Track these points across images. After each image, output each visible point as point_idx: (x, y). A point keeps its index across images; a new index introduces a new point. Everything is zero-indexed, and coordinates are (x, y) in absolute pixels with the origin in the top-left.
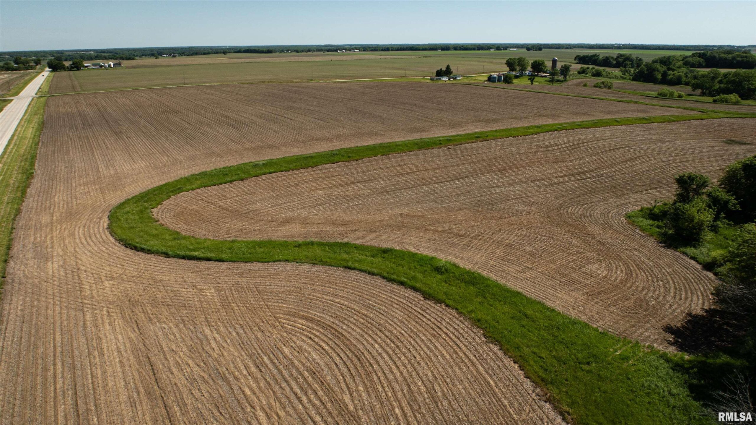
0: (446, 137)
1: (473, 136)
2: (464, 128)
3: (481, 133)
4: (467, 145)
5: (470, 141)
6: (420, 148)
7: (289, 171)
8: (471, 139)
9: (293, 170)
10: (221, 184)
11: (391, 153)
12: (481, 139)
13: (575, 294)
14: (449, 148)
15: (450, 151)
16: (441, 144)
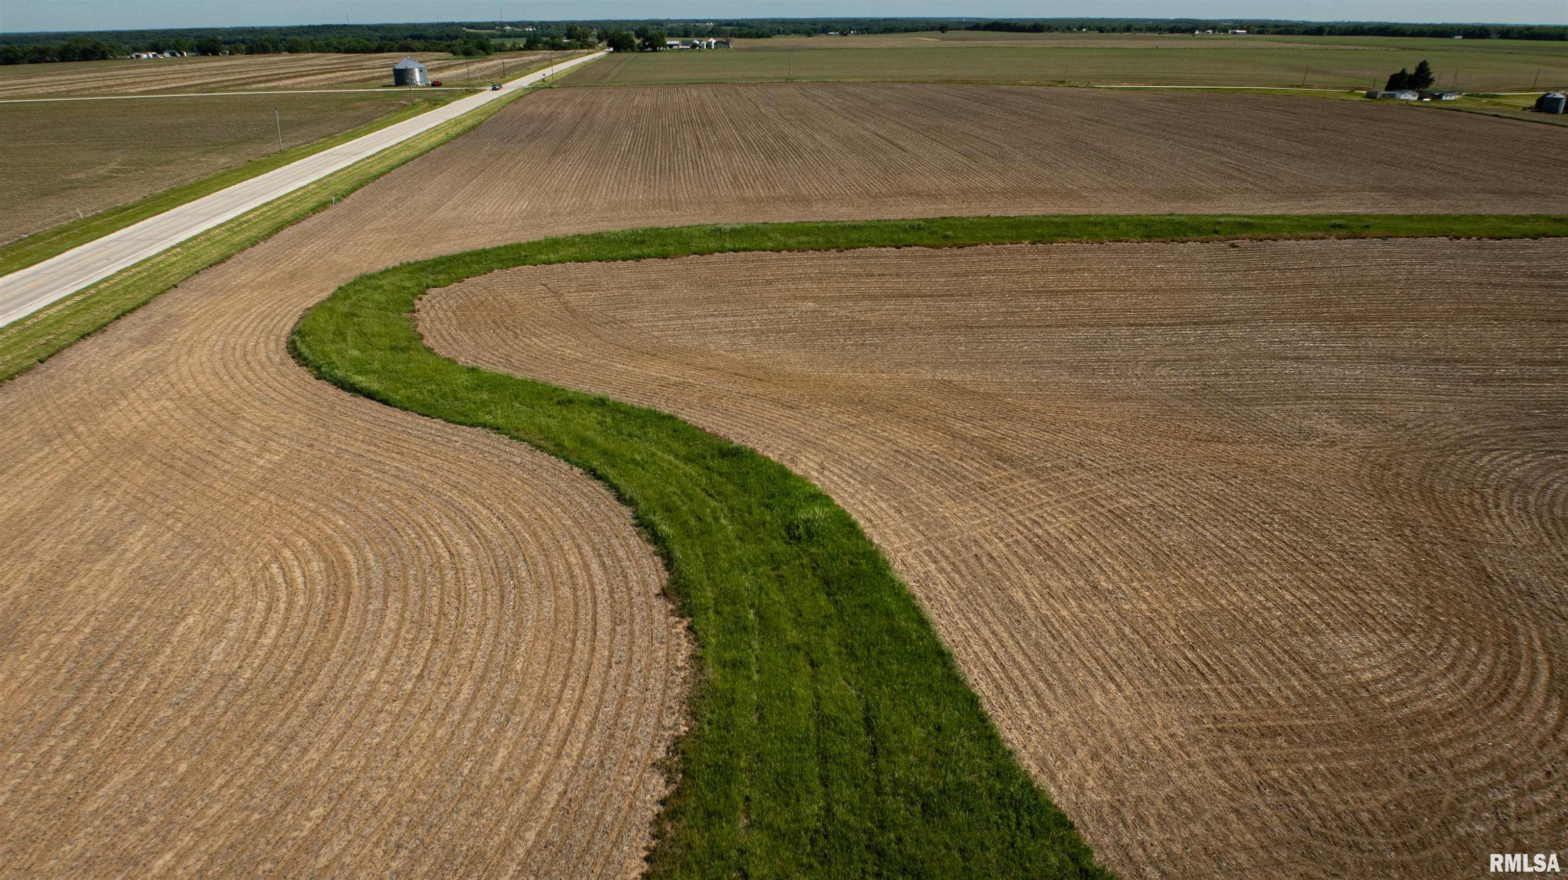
0: (1240, 216)
1: (1326, 222)
2: (1318, 203)
3: (1357, 217)
4: (1293, 242)
5: (1308, 234)
6: (1149, 237)
8: (1316, 228)
11: (1059, 239)
12: (1343, 233)
14: (1233, 246)
15: (1233, 252)
16: (1216, 232)
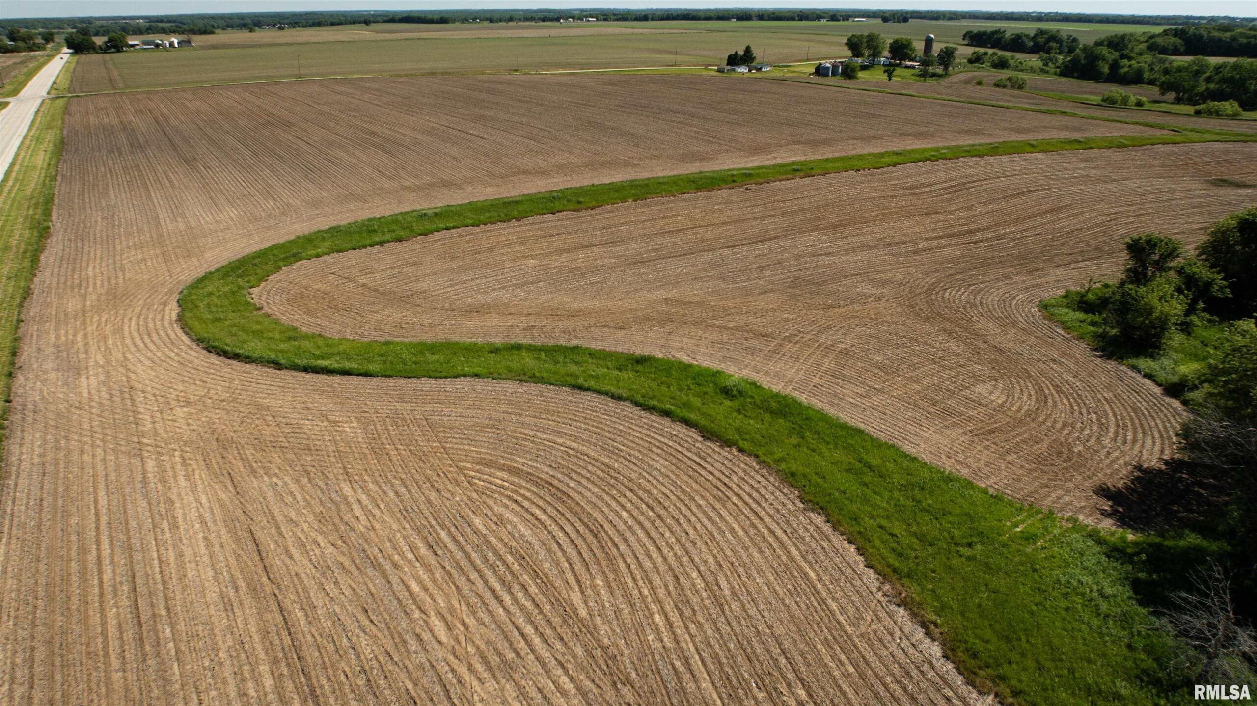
0: (742, 169)
1: (788, 168)
2: (773, 155)
3: (801, 163)
4: (778, 183)
5: (784, 177)
6: (699, 189)
7: (478, 226)
8: (786, 173)
9: (485, 224)
10: (365, 247)
11: (649, 196)
12: (802, 174)
13: (952, 433)
14: (747, 189)
15: (750, 193)
16: (734, 181)
